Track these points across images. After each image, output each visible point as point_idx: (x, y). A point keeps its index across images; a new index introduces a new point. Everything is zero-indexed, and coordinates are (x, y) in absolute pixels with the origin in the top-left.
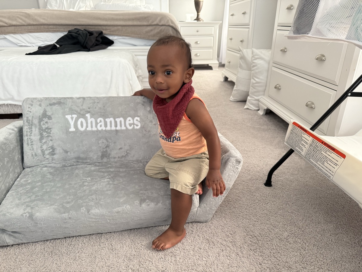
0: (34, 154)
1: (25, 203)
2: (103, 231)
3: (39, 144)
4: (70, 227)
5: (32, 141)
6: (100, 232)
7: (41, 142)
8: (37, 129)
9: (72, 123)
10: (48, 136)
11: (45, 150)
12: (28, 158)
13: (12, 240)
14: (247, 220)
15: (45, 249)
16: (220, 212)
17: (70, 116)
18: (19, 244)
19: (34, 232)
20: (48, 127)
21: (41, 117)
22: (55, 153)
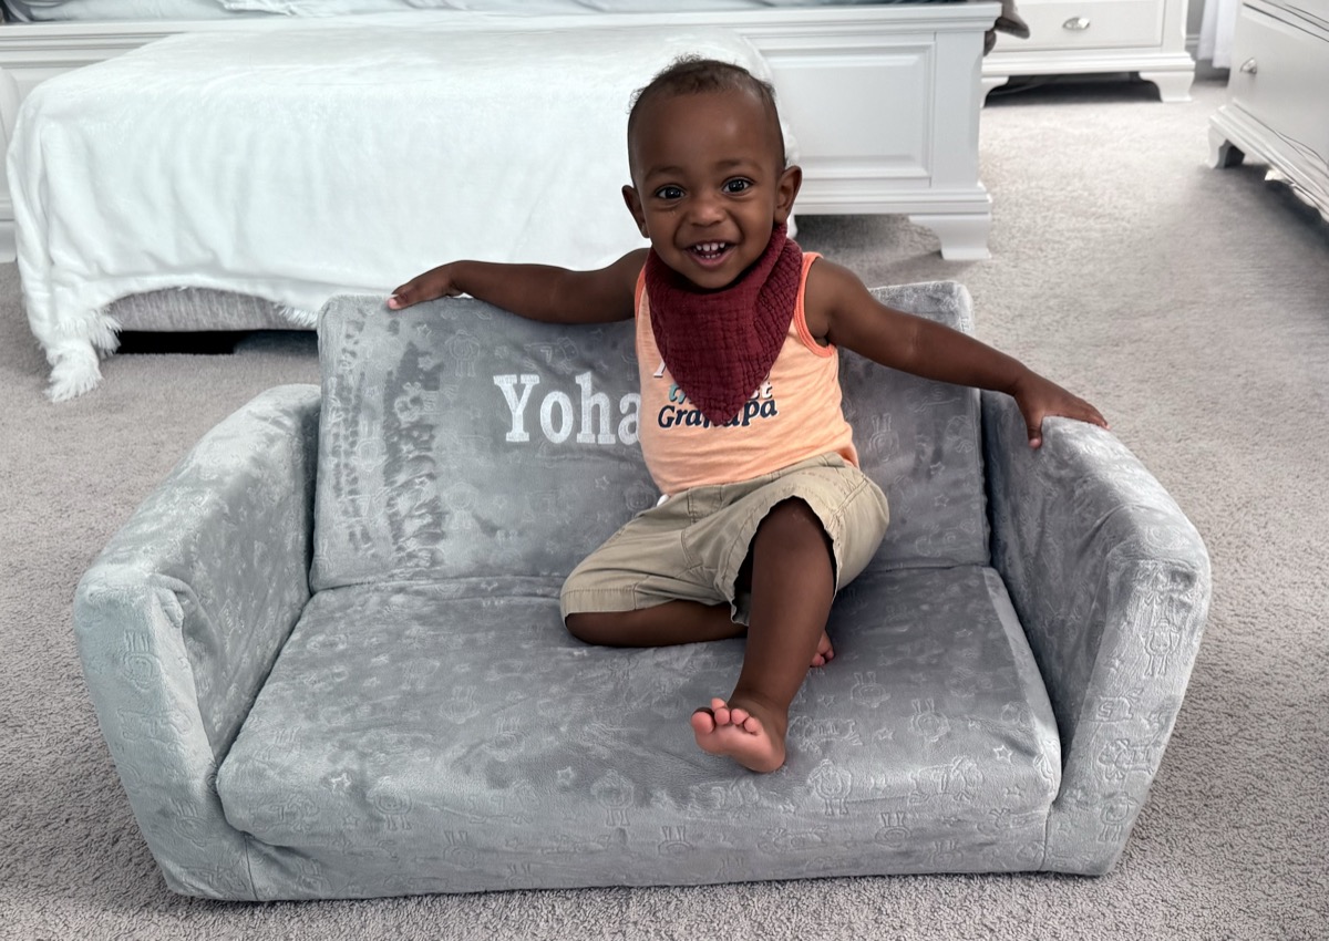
0: (358, 530)
1: (334, 732)
2: (637, 876)
3: (384, 491)
4: (504, 848)
5: (353, 476)
6: (623, 880)
7: (389, 482)
8: (378, 428)
9: (518, 410)
10: (419, 459)
11: (405, 516)
12: (332, 545)
13: (275, 881)
14: (1294, 888)
15: (402, 930)
16: (1164, 842)
17: (513, 378)
18: (296, 903)
19: (360, 855)
20: (421, 418)
21: (394, 379)
22: (443, 533)
